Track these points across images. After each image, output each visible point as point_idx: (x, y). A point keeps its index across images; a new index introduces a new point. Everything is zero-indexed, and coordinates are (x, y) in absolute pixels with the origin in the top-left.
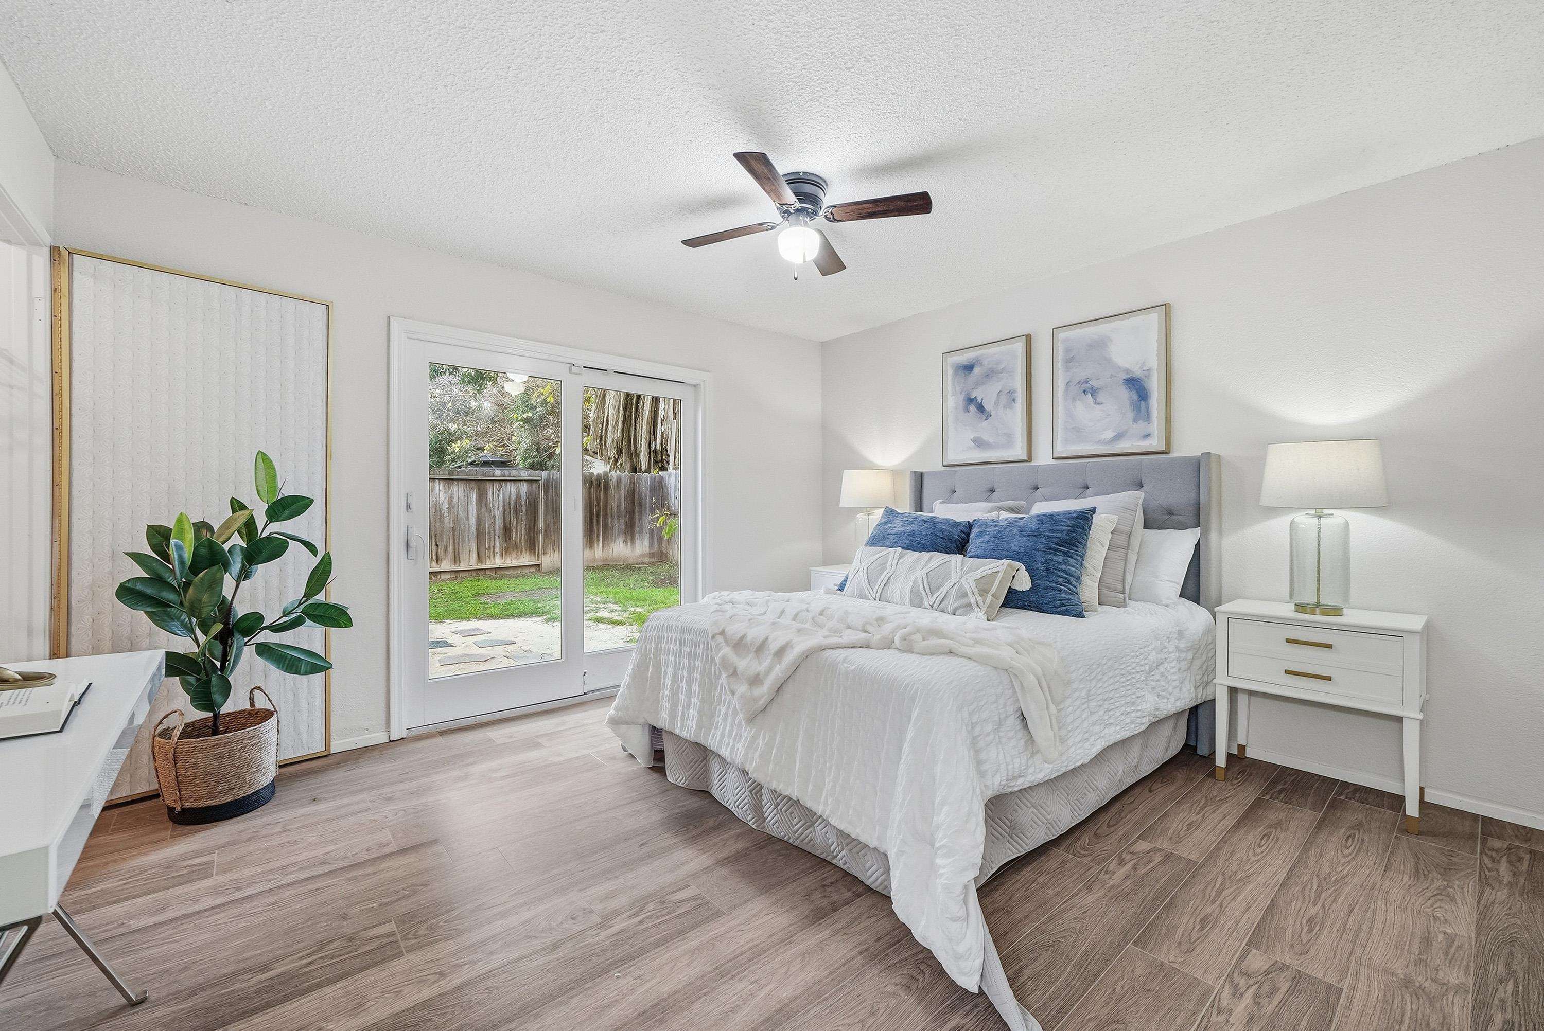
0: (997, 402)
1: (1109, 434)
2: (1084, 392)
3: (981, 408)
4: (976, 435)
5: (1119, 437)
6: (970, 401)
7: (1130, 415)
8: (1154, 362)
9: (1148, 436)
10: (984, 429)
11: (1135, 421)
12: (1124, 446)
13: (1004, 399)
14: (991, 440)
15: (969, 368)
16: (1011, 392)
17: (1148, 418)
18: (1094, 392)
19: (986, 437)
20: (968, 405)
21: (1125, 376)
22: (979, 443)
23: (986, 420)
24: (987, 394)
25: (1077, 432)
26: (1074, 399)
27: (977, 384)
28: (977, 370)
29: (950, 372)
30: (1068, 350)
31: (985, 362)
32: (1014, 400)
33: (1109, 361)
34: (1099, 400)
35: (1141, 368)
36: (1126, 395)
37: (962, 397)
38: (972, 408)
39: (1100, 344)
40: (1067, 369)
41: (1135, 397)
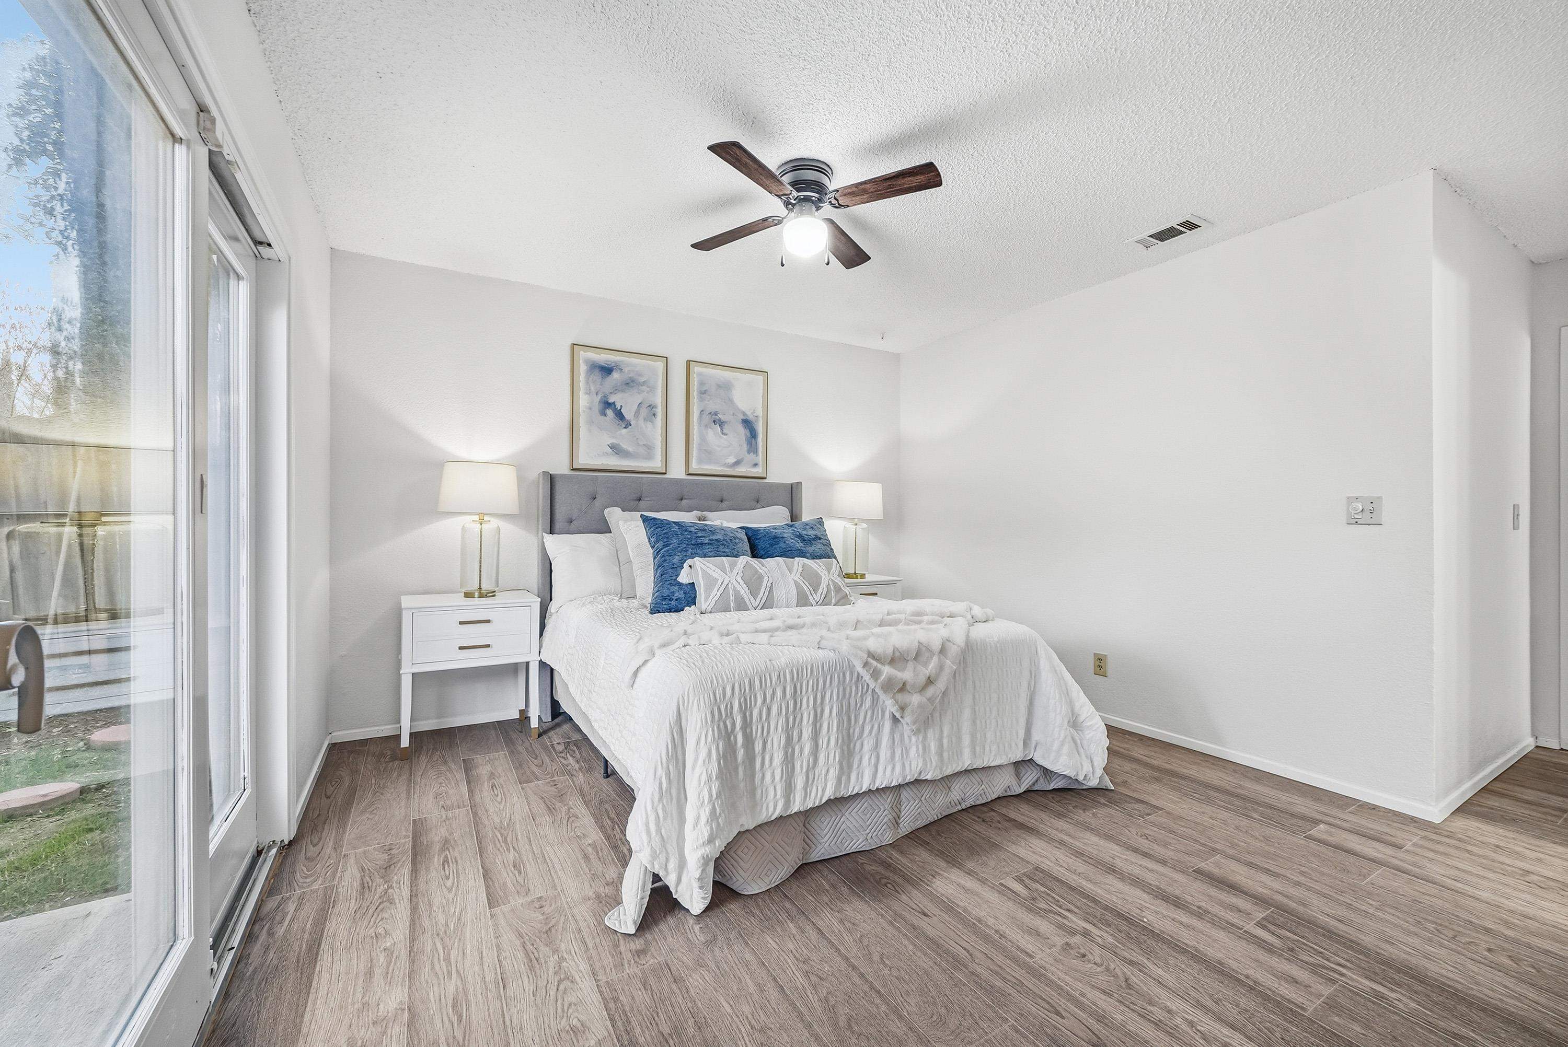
0: (637, 413)
1: (732, 460)
2: (714, 421)
3: (620, 415)
4: (614, 441)
5: (737, 463)
6: (607, 405)
7: (745, 447)
8: (760, 413)
9: (756, 465)
10: (623, 437)
11: (749, 452)
12: (742, 470)
13: (644, 412)
14: (630, 449)
15: (607, 370)
16: (652, 407)
17: (756, 452)
18: (721, 424)
19: (625, 446)
20: (605, 408)
21: (742, 417)
22: (616, 449)
23: (625, 428)
24: (627, 402)
25: (708, 454)
26: (706, 426)
27: (616, 390)
28: (615, 375)
29: (583, 368)
30: (702, 383)
31: (626, 370)
32: (654, 415)
33: (731, 401)
34: (725, 431)
35: (752, 413)
36: (742, 432)
37: (598, 399)
38: (610, 412)
39: (726, 387)
40: (701, 400)
41: (749, 434)
